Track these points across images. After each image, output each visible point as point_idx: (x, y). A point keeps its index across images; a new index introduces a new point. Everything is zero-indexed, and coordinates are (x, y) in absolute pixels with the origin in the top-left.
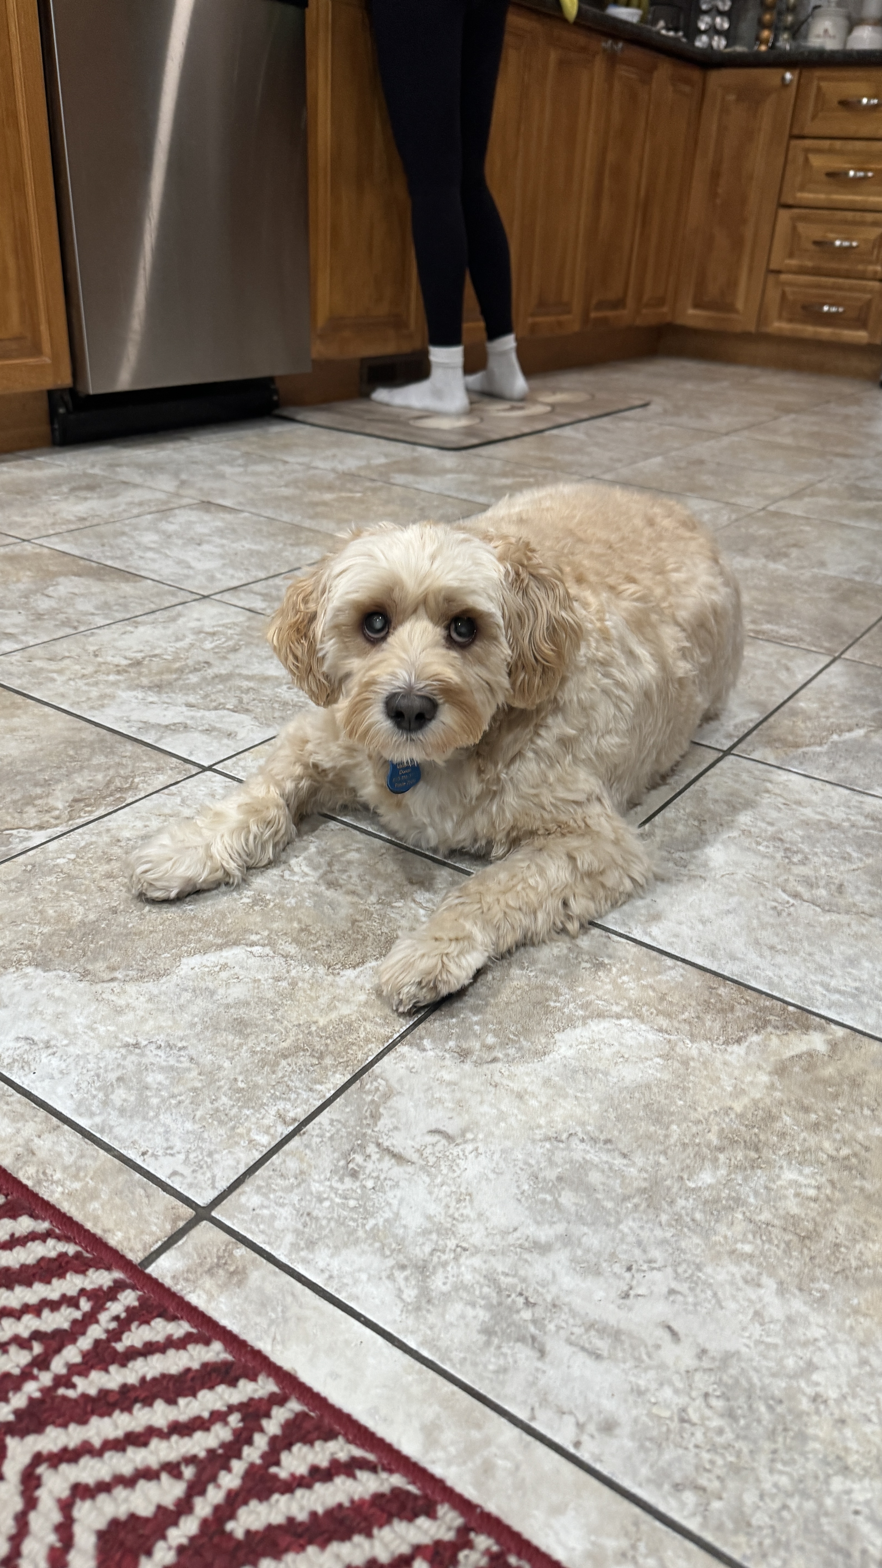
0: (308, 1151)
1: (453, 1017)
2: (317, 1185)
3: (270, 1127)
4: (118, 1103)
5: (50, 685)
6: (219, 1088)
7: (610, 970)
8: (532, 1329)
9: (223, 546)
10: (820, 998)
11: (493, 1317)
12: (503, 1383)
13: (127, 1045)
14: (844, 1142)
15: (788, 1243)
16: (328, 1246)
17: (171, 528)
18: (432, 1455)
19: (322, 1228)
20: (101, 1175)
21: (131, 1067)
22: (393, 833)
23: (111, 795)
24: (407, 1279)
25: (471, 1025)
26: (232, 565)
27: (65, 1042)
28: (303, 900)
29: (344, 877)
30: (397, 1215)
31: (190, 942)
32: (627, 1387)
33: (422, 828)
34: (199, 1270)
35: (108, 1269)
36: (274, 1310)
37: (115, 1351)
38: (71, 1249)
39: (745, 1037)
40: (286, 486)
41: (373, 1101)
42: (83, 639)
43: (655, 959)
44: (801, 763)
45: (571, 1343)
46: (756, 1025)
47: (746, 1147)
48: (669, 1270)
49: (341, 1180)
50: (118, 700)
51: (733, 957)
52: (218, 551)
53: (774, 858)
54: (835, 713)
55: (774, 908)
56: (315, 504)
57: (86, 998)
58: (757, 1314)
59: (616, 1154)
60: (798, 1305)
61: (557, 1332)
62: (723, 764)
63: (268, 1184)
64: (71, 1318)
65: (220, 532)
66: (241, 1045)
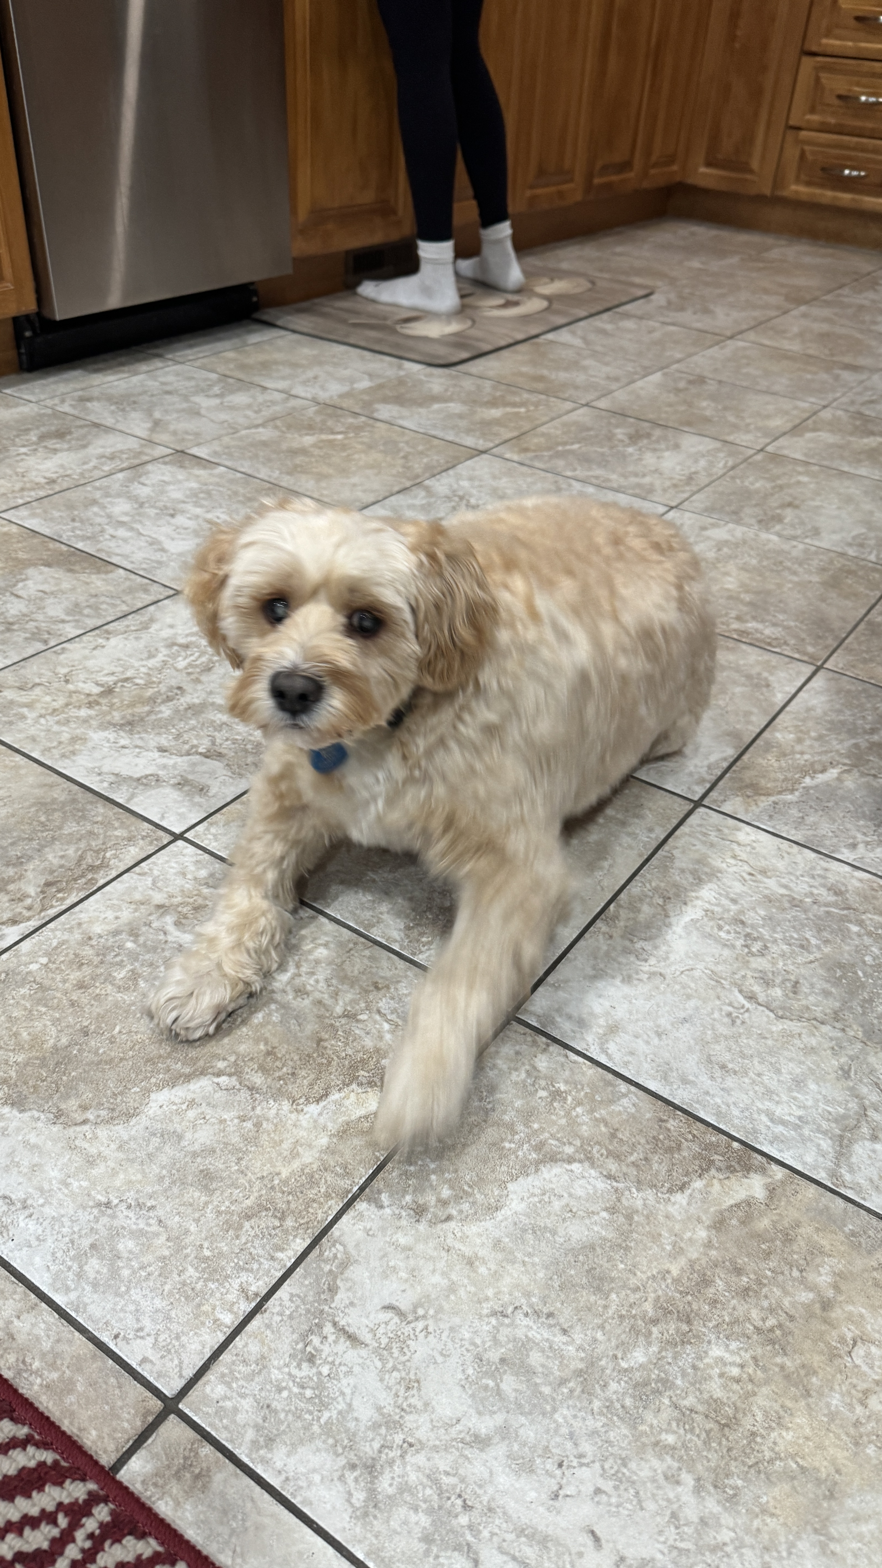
0: (268, 1332)
2: (276, 1372)
3: (234, 1303)
4: (92, 1275)
5: (21, 725)
6: (187, 1256)
7: (565, 1099)
8: (469, 1536)
9: (197, 517)
10: (764, 1131)
11: (433, 1523)
13: (99, 1205)
14: (771, 1310)
15: (708, 1433)
16: (285, 1443)
17: (143, 492)
19: (280, 1422)
20: (77, 1362)
21: (104, 1232)
23: (83, 876)
24: (356, 1480)
25: (428, 1175)
27: (41, 1201)
28: (270, 1014)
30: (350, 1405)
31: (158, 1072)
34: (167, 1473)
35: (83, 1480)
36: (235, 1518)
38: (48, 1457)
39: (689, 1183)
41: (331, 1271)
42: (54, 657)
43: (610, 1084)
44: (771, 818)
45: (502, 1553)
46: (700, 1167)
47: (678, 1318)
48: (597, 1465)
49: (299, 1366)
50: (90, 744)
51: (685, 1081)
52: (192, 524)
53: (733, 947)
54: (811, 747)
55: (729, 1015)
56: (294, 452)
57: (60, 1145)
58: (674, 1515)
59: (557, 1330)
60: (712, 1505)
61: (491, 1539)
62: (693, 820)
63: (232, 1372)
64: (50, 1536)
65: (195, 496)
66: (206, 1203)
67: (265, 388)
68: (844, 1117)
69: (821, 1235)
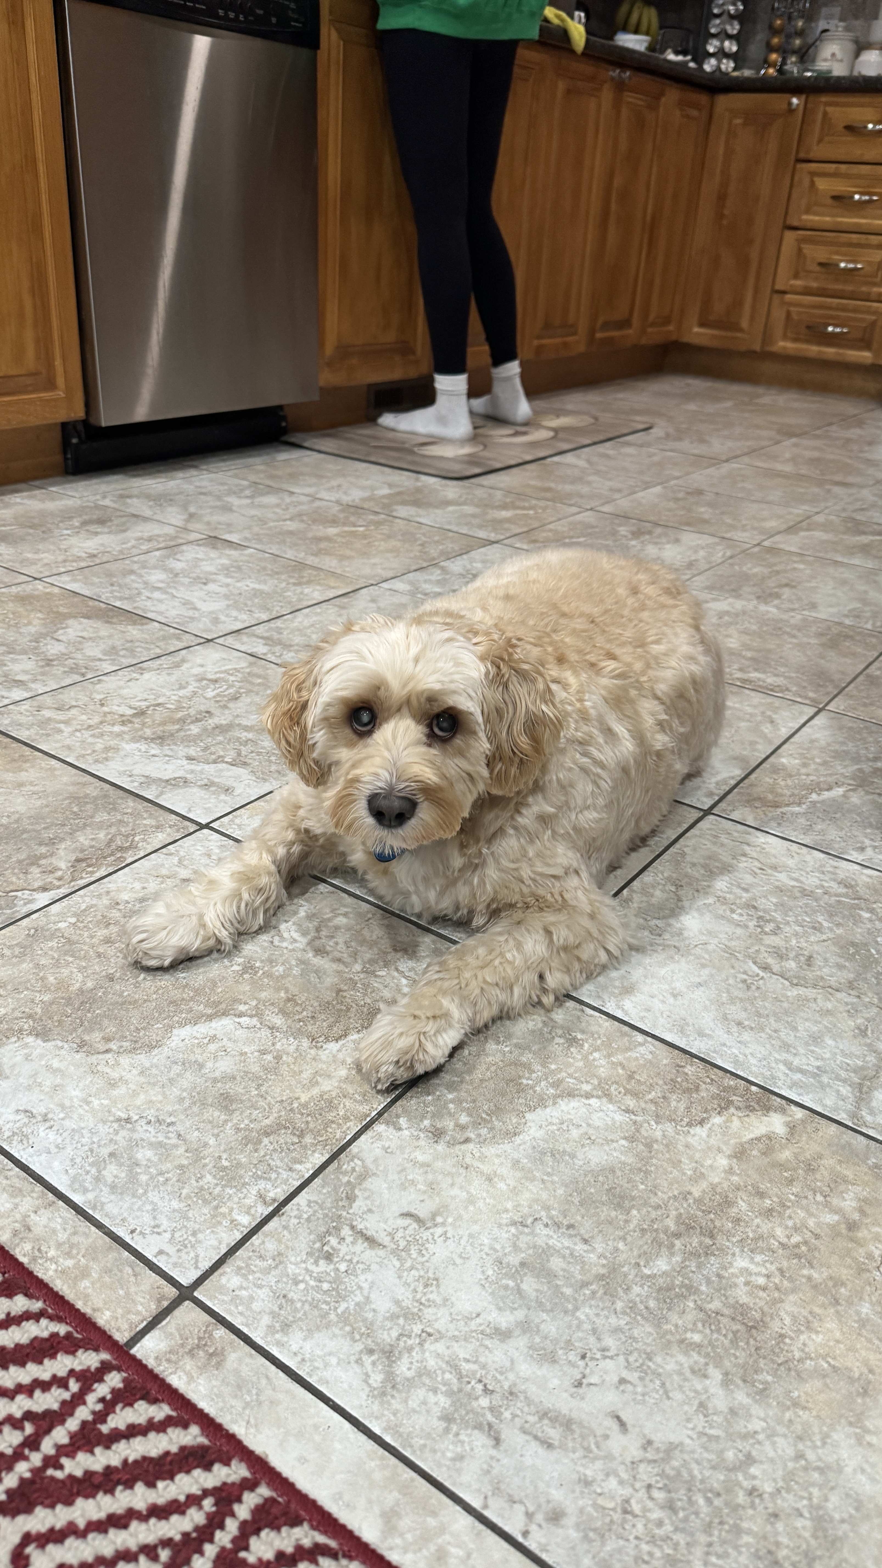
0: (285, 1232)
1: (429, 1094)
2: (293, 1267)
3: (250, 1207)
4: (110, 1179)
5: (58, 736)
6: (205, 1166)
7: (582, 1046)
8: (490, 1417)
9: (228, 585)
10: (782, 1078)
11: (453, 1404)
12: (459, 1471)
13: (119, 1120)
14: (796, 1229)
15: (735, 1333)
16: (301, 1329)
17: (178, 566)
18: (390, 1542)
19: (296, 1310)
20: (93, 1253)
21: (123, 1143)
22: (380, 898)
23: (112, 854)
24: (374, 1364)
25: (446, 1103)
26: (236, 606)
27: (62, 1115)
28: (290, 969)
29: (331, 943)
30: (368, 1298)
31: (181, 1012)
32: (575, 1476)
33: (407, 895)
34: (181, 1351)
35: (96, 1350)
36: (249, 1392)
37: (100, 1432)
38: (61, 1329)
39: (708, 1119)
40: (291, 519)
41: (349, 1182)
42: (90, 686)
43: (626, 1034)
44: (779, 824)
45: (524, 1432)
46: (720, 1106)
47: (701, 1233)
48: (621, 1358)
49: (316, 1263)
50: (122, 753)
51: (701, 1034)
52: (223, 590)
53: (746, 926)
54: (816, 770)
55: (744, 982)
56: (319, 539)
57: (82, 1069)
58: (702, 1405)
59: (577, 1239)
60: (741, 1397)
61: (512, 1419)
62: (703, 825)
63: (247, 1266)
64: (60, 1399)
65: (226, 570)
66: (226, 1121)
67: (291, 493)
68: (862, 1068)
69: (844, 1166)
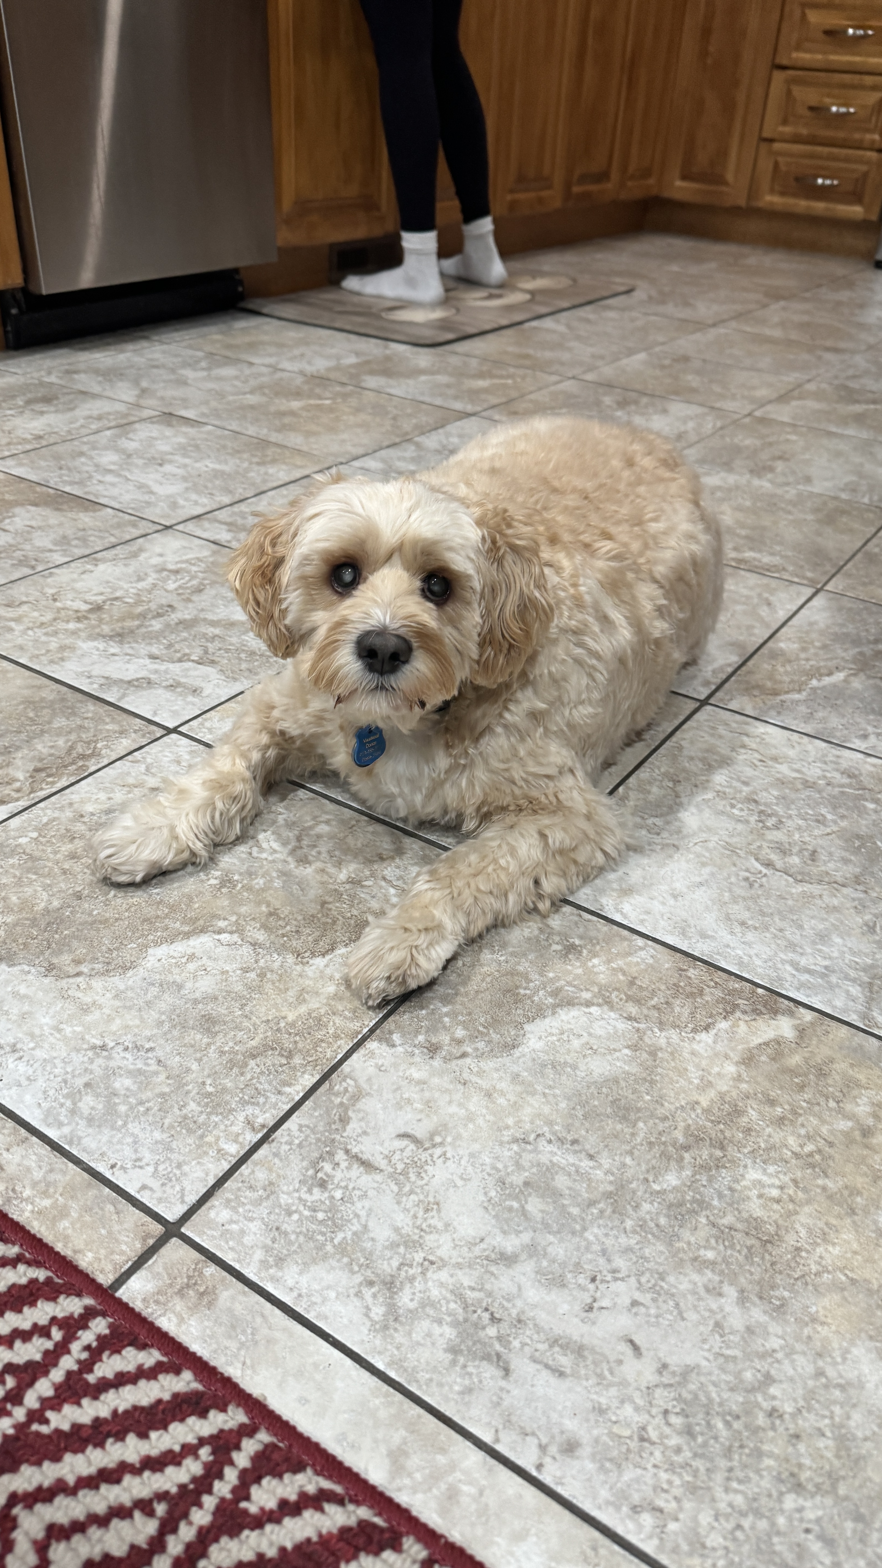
0: (276, 1160)
1: (422, 1008)
2: (286, 1196)
3: (238, 1135)
4: (86, 1112)
5: (9, 636)
6: (188, 1092)
7: (580, 952)
8: (498, 1347)
9: (185, 466)
10: (789, 978)
11: (459, 1335)
12: (467, 1405)
13: (94, 1047)
14: (809, 1137)
15: (749, 1248)
16: (297, 1262)
17: (131, 446)
18: (398, 1482)
19: (291, 1243)
20: (71, 1191)
21: (98, 1072)
22: (363, 802)
23: (73, 763)
24: (374, 1296)
25: (441, 1017)
26: (195, 489)
27: (32, 1045)
28: (271, 881)
29: (314, 853)
30: (365, 1227)
31: (156, 930)
32: (589, 1405)
33: (392, 797)
34: (170, 1291)
35: (79, 1295)
36: (244, 1332)
37: (87, 1383)
38: (41, 1274)
39: (713, 1024)
40: (251, 393)
41: (342, 1104)
42: (41, 580)
43: (625, 939)
44: (779, 713)
45: (535, 1361)
46: (725, 1010)
47: (711, 1145)
48: (633, 1280)
49: (310, 1191)
50: (79, 652)
51: (704, 935)
52: (180, 472)
53: (747, 822)
54: (816, 654)
55: (746, 879)
56: (282, 414)
57: (52, 995)
58: (718, 1325)
59: (583, 1155)
60: (758, 1315)
61: (522, 1349)
62: (700, 716)
63: (237, 1197)
64: (43, 1349)
65: (183, 450)
66: (209, 1044)
67: (251, 364)
68: (872, 967)
69: (856, 1070)
